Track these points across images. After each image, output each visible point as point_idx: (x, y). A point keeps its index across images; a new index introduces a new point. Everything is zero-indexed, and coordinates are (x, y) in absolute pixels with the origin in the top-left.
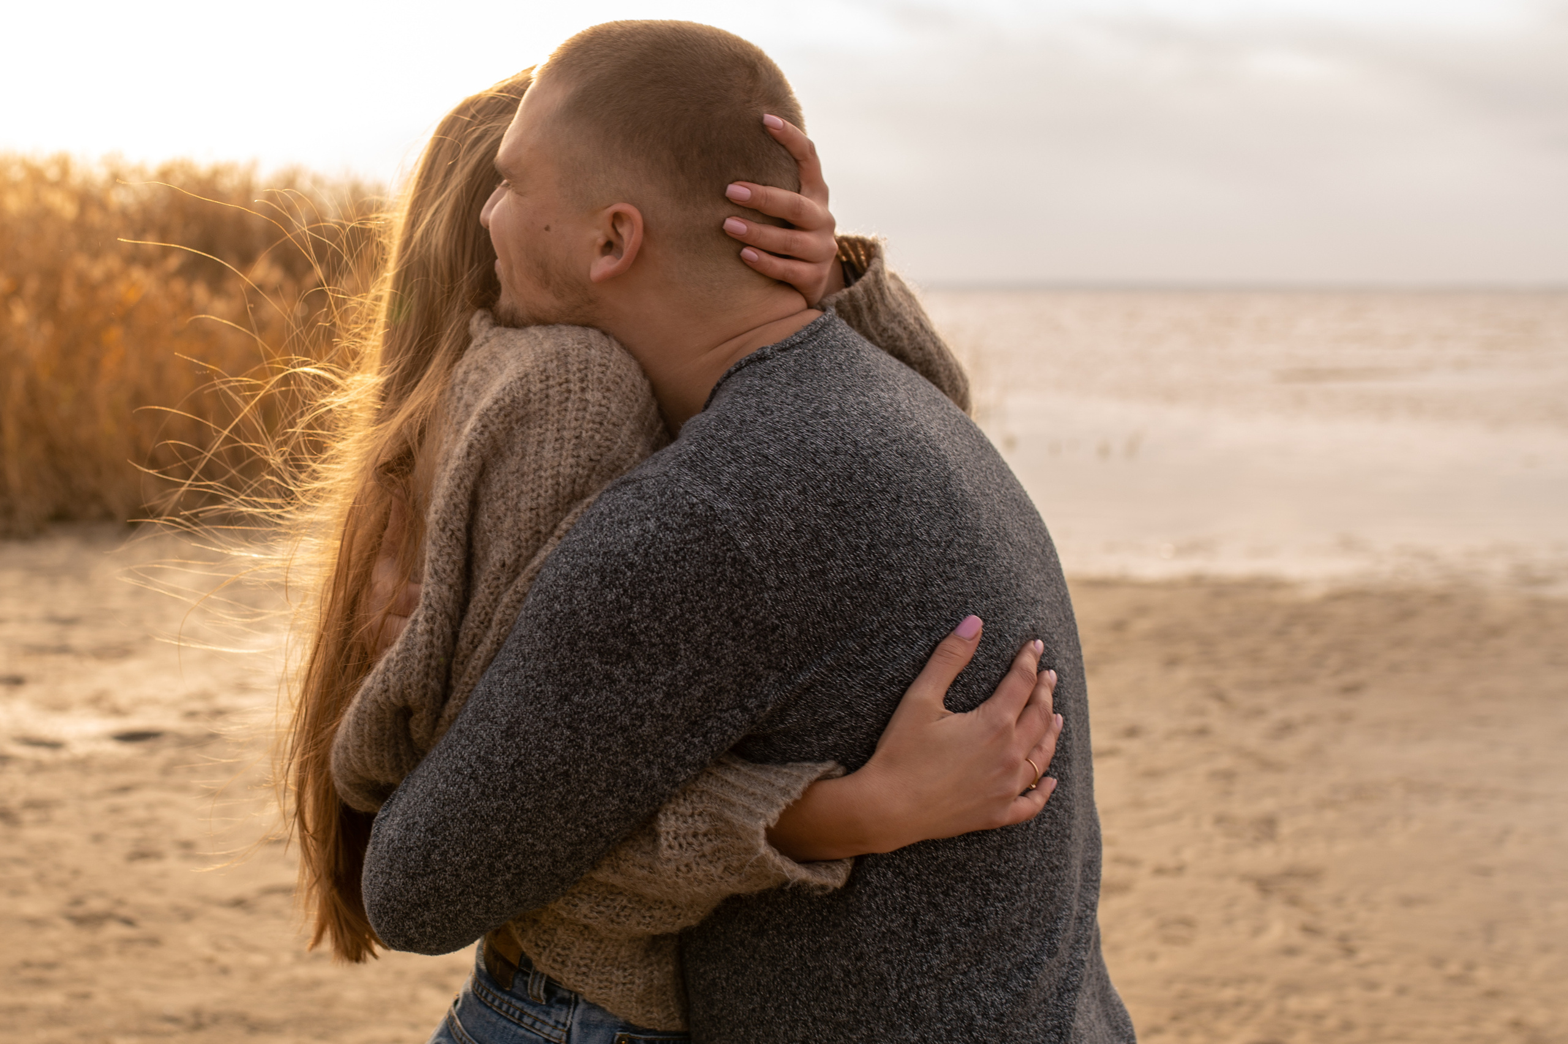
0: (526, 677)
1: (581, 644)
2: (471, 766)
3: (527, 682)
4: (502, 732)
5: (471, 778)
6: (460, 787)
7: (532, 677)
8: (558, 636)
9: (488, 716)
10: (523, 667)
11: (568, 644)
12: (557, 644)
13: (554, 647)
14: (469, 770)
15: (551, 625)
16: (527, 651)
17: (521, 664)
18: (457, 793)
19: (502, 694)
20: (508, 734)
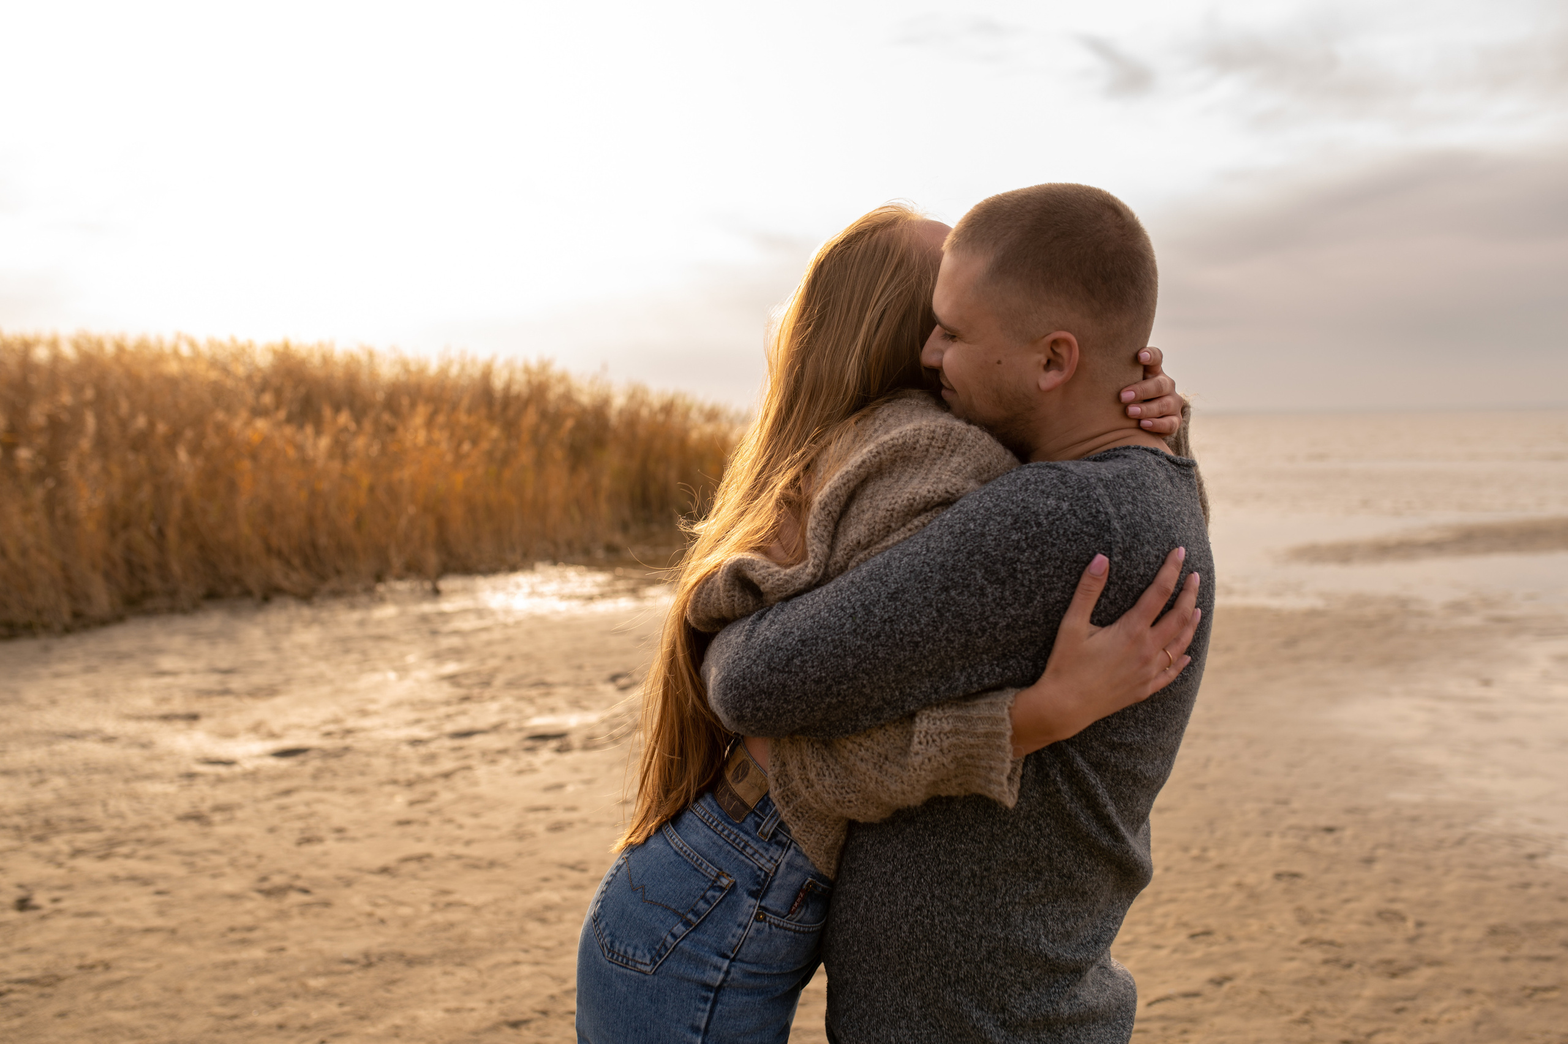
0: (923, 563)
1: (977, 557)
2: (854, 609)
3: (923, 566)
4: (888, 593)
5: (851, 616)
6: (839, 620)
7: (928, 565)
8: (963, 545)
9: (881, 579)
10: (925, 555)
11: (968, 553)
12: (959, 549)
13: (956, 551)
14: (852, 611)
15: (961, 536)
16: (932, 546)
17: (924, 553)
18: (835, 623)
19: (899, 568)
20: (893, 597)
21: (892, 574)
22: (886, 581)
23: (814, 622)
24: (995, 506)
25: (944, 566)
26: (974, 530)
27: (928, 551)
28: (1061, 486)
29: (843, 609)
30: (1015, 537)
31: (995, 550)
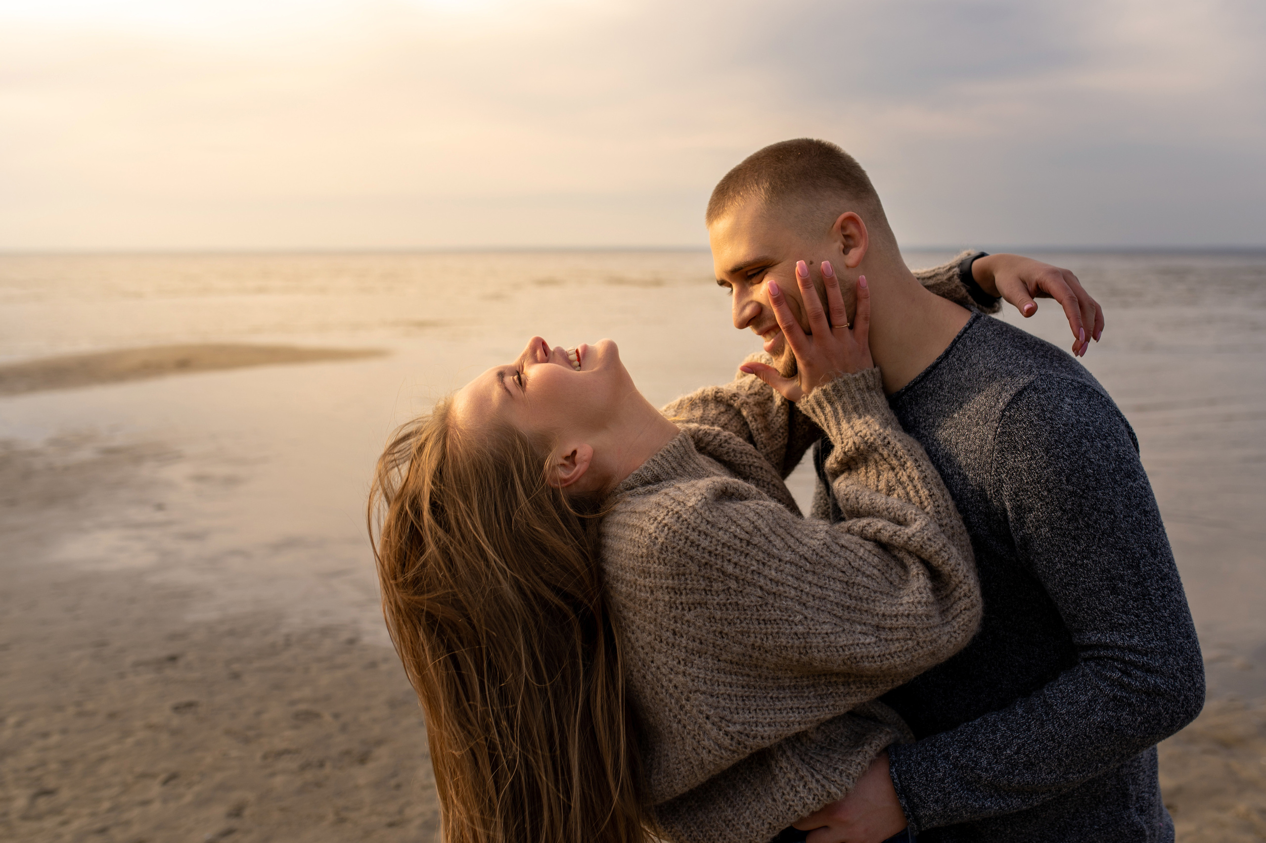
10: (1115, 516)
21: (1134, 548)
22: (1140, 555)
23: (1173, 623)
24: (1069, 446)
25: (1127, 506)
26: (1094, 471)
27: (1111, 513)
28: (1049, 394)
29: (1163, 596)
30: (1099, 445)
31: (1111, 463)
